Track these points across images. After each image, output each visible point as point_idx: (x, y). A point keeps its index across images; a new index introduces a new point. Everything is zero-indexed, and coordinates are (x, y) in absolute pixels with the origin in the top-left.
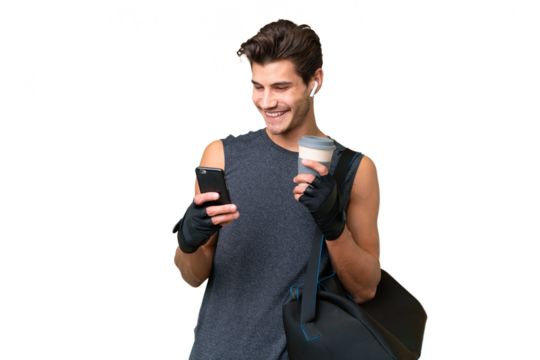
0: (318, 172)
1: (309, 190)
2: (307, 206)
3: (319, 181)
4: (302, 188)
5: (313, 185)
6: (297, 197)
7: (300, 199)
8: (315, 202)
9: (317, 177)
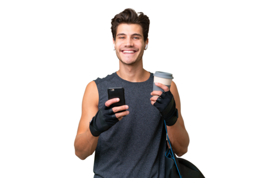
0: (163, 90)
1: (159, 99)
2: (158, 108)
3: (165, 95)
4: (155, 98)
5: (161, 97)
6: (153, 103)
7: (154, 104)
8: (162, 106)
9: (163, 93)
